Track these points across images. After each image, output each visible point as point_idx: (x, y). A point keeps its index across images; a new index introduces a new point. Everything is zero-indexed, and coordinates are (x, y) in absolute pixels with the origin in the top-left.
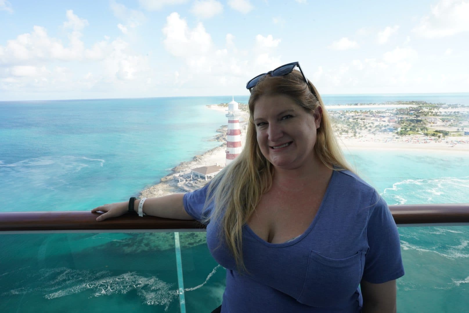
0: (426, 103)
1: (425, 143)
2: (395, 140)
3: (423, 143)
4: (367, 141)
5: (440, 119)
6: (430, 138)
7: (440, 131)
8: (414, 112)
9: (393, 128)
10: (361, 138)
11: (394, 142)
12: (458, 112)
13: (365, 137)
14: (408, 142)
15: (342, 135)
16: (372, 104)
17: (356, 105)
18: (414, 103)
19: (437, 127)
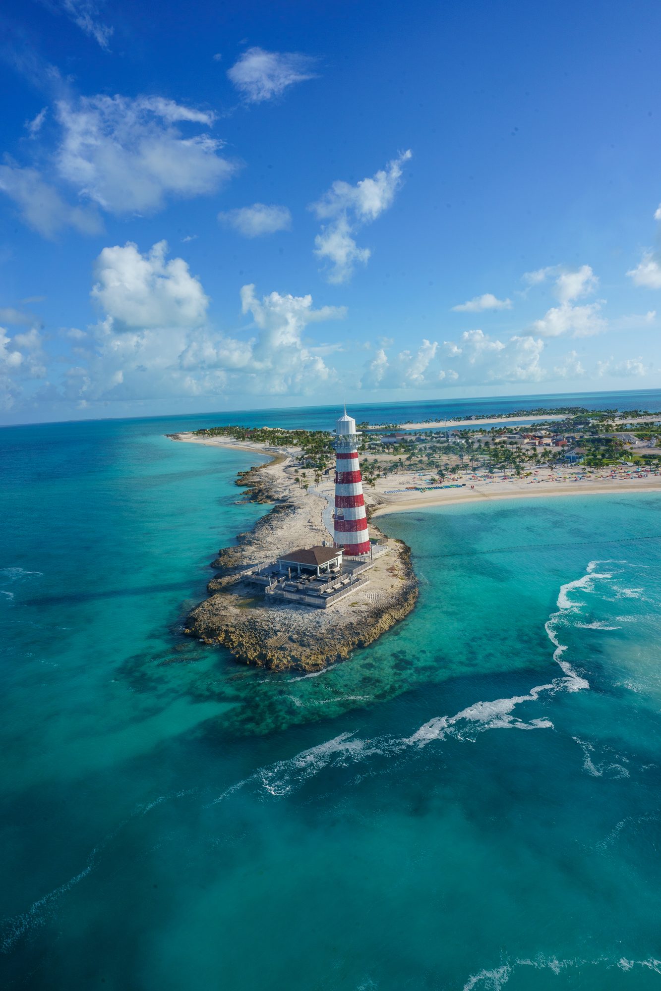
0: (587, 411)
1: (639, 477)
2: (590, 476)
3: (635, 477)
4: (542, 480)
5: (635, 436)
6: (643, 469)
7: (651, 455)
8: (582, 426)
9: (575, 455)
10: (529, 477)
11: (589, 479)
12: (652, 423)
13: (535, 474)
14: (613, 478)
15: (494, 475)
16: (495, 416)
17: (469, 418)
18: (567, 412)
19: (639, 449)
